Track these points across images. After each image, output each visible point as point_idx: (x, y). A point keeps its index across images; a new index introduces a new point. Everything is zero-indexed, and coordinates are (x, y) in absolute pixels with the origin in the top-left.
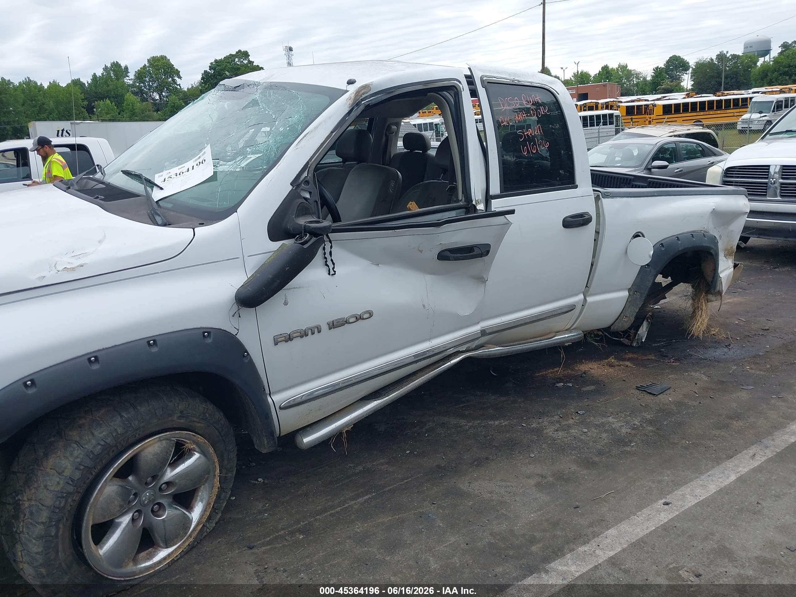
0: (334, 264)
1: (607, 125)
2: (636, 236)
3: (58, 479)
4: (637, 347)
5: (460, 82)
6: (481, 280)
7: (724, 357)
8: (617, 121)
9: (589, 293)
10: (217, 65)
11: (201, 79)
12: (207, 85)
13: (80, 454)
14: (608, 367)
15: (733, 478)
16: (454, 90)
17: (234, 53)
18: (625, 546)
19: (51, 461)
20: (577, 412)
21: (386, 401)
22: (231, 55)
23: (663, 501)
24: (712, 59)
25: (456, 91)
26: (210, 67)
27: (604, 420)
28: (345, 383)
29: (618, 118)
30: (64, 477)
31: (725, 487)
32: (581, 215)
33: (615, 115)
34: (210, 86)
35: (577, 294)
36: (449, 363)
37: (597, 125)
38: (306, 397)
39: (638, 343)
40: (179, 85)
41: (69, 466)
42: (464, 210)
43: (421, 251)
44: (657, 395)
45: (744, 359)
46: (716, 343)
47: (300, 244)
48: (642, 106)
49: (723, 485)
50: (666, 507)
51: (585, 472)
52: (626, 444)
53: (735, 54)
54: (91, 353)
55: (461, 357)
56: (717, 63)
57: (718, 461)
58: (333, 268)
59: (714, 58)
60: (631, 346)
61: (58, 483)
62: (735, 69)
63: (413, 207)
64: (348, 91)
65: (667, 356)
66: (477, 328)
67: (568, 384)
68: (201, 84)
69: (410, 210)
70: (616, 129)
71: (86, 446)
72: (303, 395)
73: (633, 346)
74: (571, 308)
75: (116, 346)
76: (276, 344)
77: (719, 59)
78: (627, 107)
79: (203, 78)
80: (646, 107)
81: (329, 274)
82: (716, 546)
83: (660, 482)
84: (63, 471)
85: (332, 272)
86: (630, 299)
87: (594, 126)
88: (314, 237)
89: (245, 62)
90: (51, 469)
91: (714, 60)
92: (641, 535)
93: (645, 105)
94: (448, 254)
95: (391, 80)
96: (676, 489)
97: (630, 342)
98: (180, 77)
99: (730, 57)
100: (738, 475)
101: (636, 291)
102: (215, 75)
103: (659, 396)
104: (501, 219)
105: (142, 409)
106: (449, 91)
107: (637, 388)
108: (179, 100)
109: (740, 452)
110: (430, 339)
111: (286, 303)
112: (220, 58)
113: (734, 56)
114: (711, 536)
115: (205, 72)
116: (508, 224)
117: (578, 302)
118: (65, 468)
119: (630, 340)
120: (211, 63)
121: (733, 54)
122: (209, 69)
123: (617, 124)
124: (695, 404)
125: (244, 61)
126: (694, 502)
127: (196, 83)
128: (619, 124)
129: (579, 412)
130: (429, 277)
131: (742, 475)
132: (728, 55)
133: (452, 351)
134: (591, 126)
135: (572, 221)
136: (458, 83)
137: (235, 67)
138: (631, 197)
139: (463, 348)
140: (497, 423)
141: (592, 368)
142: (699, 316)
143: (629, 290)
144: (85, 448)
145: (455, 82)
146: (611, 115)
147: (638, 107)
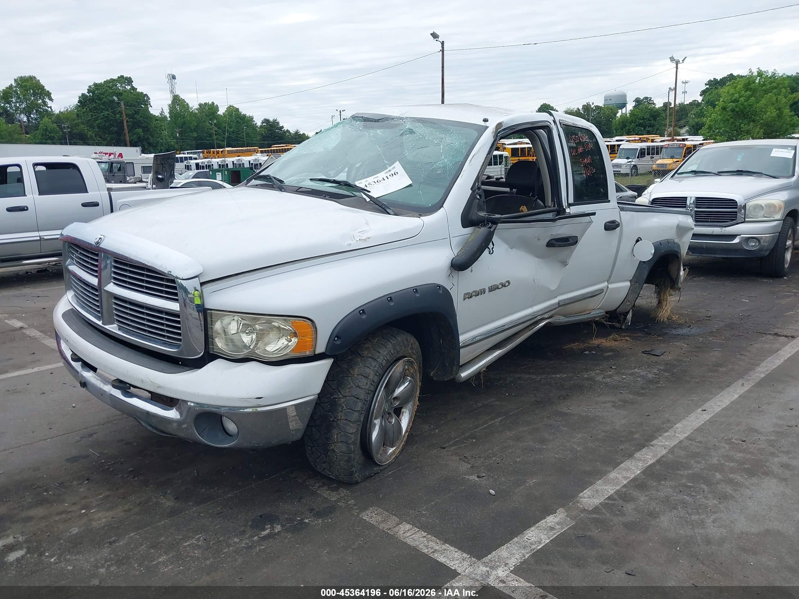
0: (493, 245)
1: (498, 165)
2: (637, 241)
3: (366, 381)
4: (625, 329)
5: (550, 123)
6: (564, 263)
7: (690, 333)
8: (506, 162)
9: (610, 282)
10: (96, 89)
11: (78, 102)
12: (85, 109)
13: (376, 365)
14: (613, 341)
15: (736, 396)
16: (547, 129)
17: (115, 77)
18: (692, 431)
19: (356, 371)
20: (611, 368)
21: (505, 351)
22: (112, 80)
23: (700, 409)
24: (578, 109)
25: (548, 129)
26: (88, 90)
27: (632, 371)
28: (489, 333)
29: (507, 159)
30: (369, 380)
31: (734, 400)
32: (613, 222)
33: (504, 155)
34: (88, 110)
35: (604, 282)
36: (538, 326)
37: (500, 164)
38: (471, 341)
39: (625, 326)
40: (51, 107)
41: (372, 373)
42: (556, 212)
43: (539, 239)
44: (660, 356)
45: (705, 334)
46: (680, 326)
47: (488, 228)
48: (525, 148)
49: (732, 400)
50: (704, 412)
51: (640, 398)
52: (658, 382)
53: (598, 105)
54: (388, 295)
55: (545, 322)
56: (583, 112)
57: (722, 388)
58: (493, 248)
59: (581, 108)
60: (621, 328)
61: (367, 383)
62: (598, 119)
63: (524, 209)
64: (488, 127)
65: (651, 334)
66: (555, 301)
67: (592, 352)
68: (77, 107)
69: (522, 211)
70: (505, 168)
71: (379, 360)
72: (469, 340)
73: (622, 329)
74: (601, 291)
75: (397, 292)
76: (464, 300)
77: (585, 109)
78: (512, 148)
79: (79, 102)
80: (529, 149)
81: (490, 253)
82: (746, 428)
83: (692, 400)
84: (369, 376)
85: (491, 252)
86: (631, 288)
87: (491, 165)
88: (494, 225)
89: (128, 87)
90: (358, 375)
91: (581, 110)
92: (698, 425)
93: (528, 148)
94: (554, 242)
95: (513, 120)
96: (705, 403)
97: (620, 325)
98: (51, 99)
99: (594, 108)
100: (739, 395)
101: (636, 282)
102: (93, 99)
103: (661, 356)
104: (587, 219)
105: (399, 339)
106: (544, 130)
107: (643, 352)
108: (53, 124)
109: (733, 383)
110: (531, 306)
111: (471, 271)
112: (100, 82)
113: (597, 107)
114: (740, 424)
115: (83, 95)
116: (591, 222)
117: (605, 287)
118: (370, 373)
119: (621, 324)
120: (90, 87)
121: (597, 106)
122: (88, 92)
123: (506, 164)
124: (689, 360)
125: (126, 87)
126: (720, 409)
127: (71, 106)
128: (507, 165)
129: (612, 367)
130: (537, 260)
131: (741, 394)
132: (592, 106)
133: (539, 318)
134: (494, 165)
135: (610, 225)
136: (549, 124)
137: (116, 91)
138: (635, 211)
139: (546, 316)
140: (558, 376)
141: (602, 342)
142: (664, 306)
143: (631, 281)
144: (378, 361)
145: (548, 123)
146: (501, 156)
147: (523, 149)
